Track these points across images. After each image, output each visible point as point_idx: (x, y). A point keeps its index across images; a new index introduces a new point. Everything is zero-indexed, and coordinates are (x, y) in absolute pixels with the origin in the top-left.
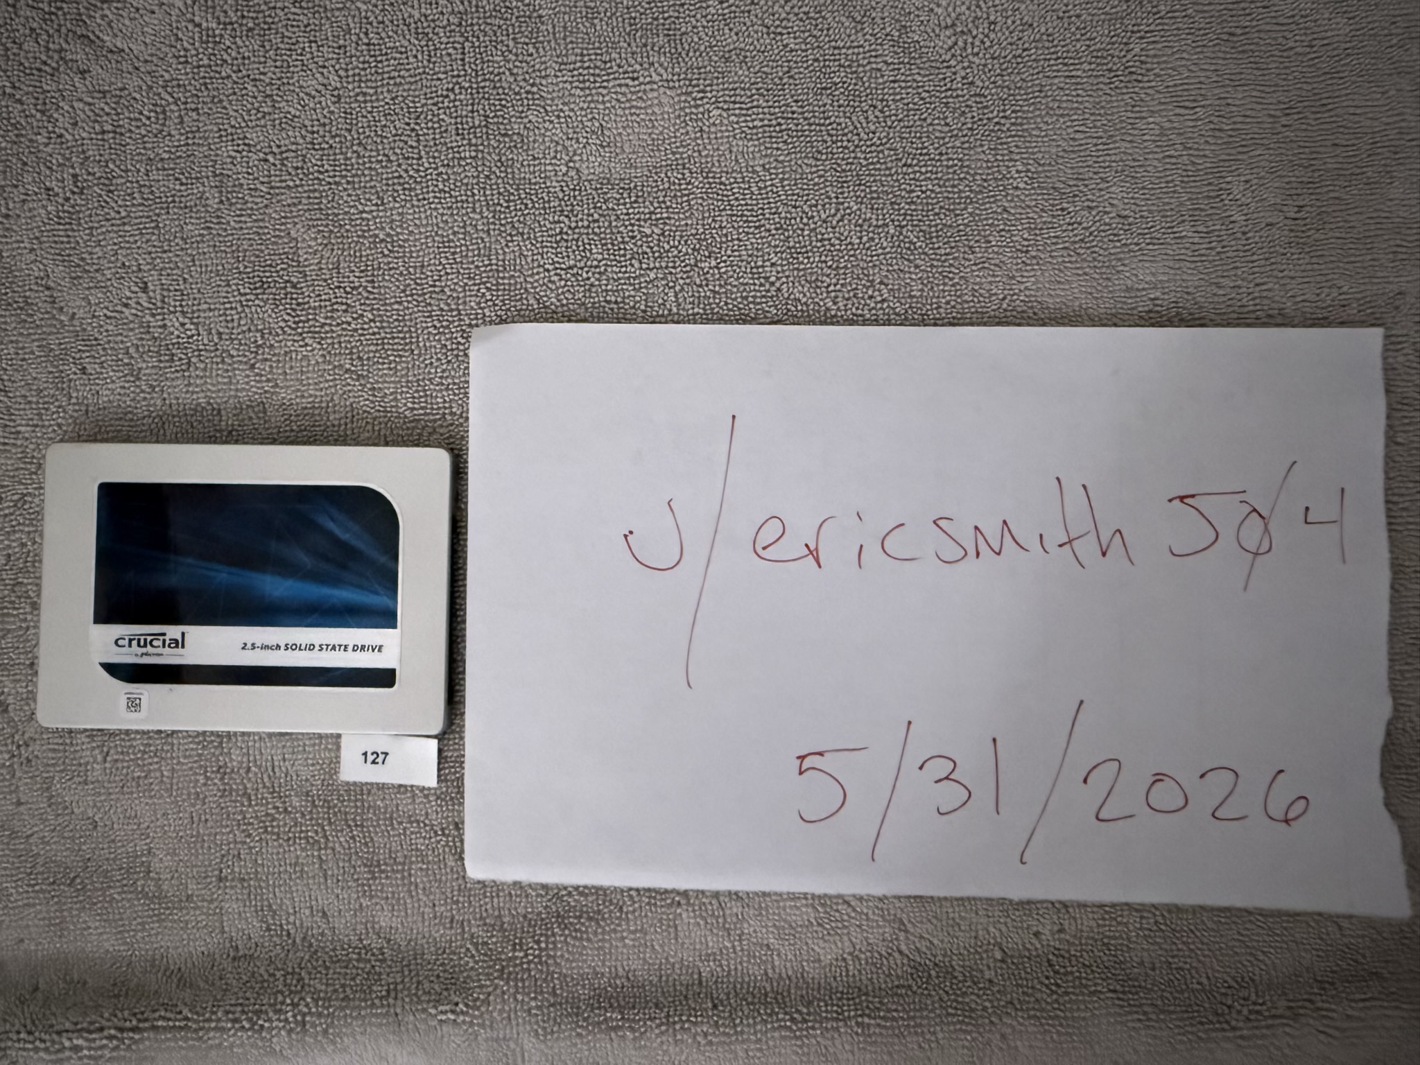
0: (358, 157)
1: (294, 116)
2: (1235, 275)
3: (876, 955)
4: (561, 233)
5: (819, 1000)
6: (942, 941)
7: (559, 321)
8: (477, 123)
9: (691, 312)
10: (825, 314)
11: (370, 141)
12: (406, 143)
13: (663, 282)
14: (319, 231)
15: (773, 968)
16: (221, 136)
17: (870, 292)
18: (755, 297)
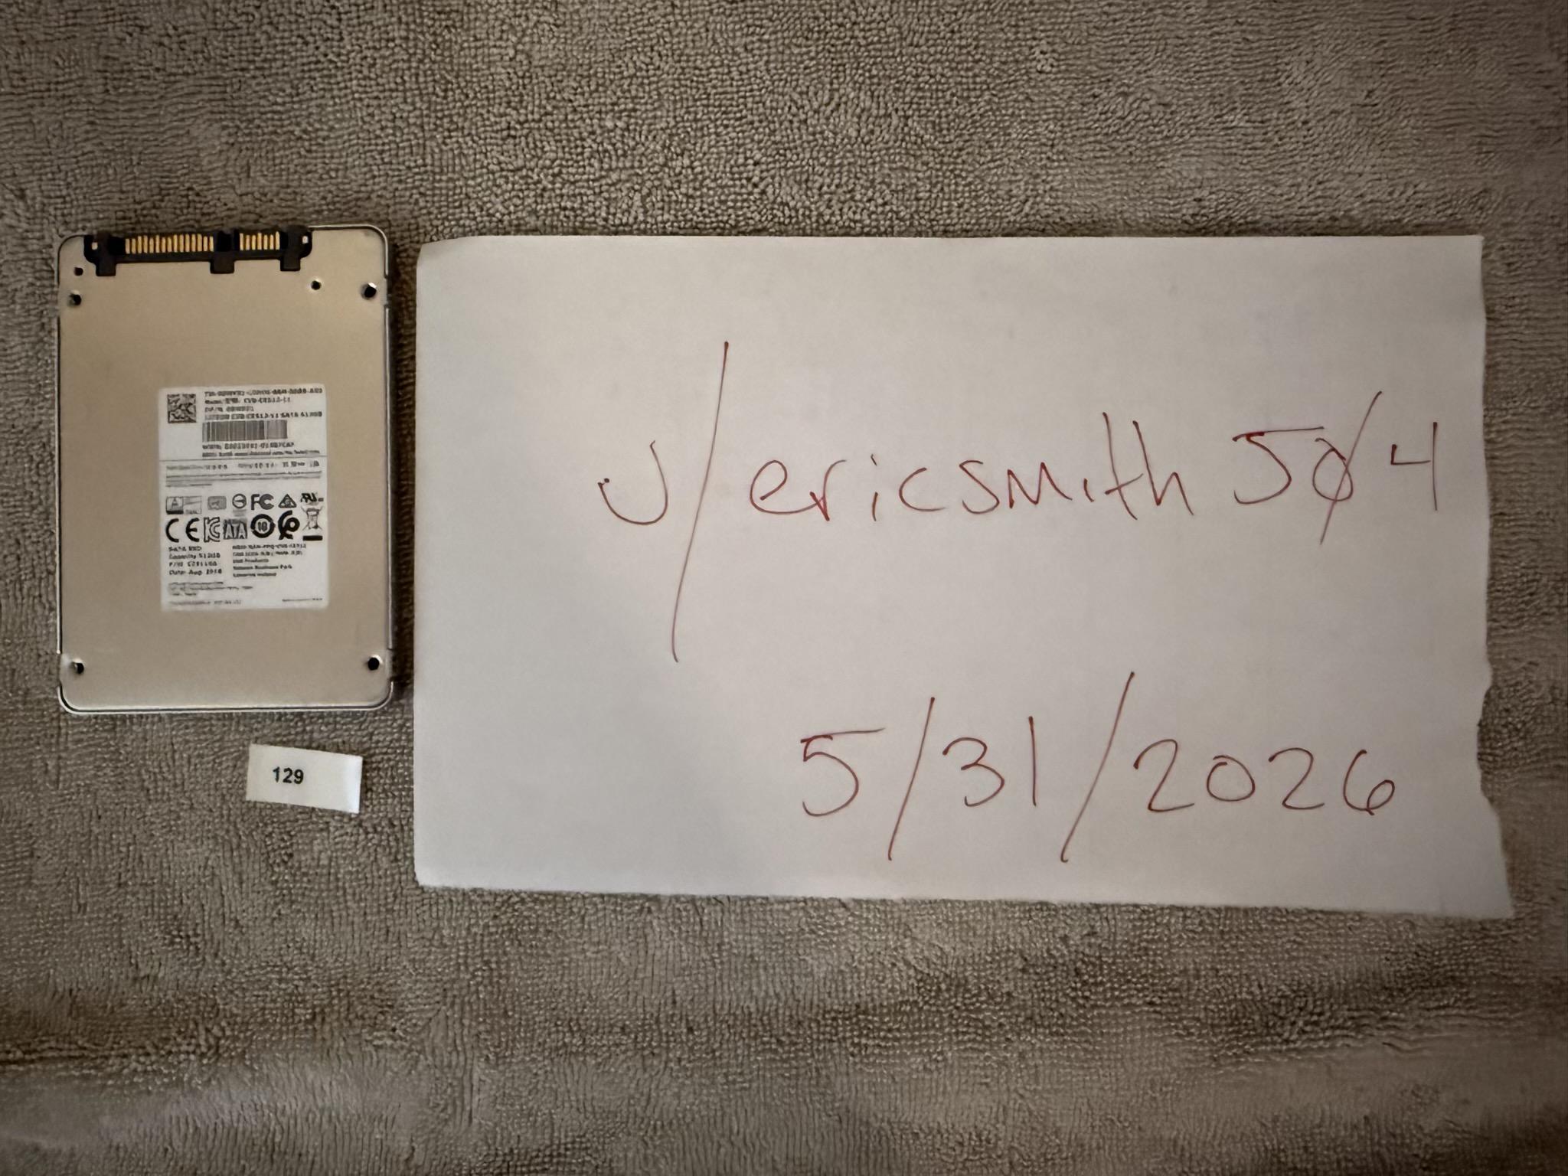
0: (269, 38)
2: (1295, 171)
3: (877, 966)
4: (509, 128)
5: (810, 1020)
6: (954, 950)
7: (507, 233)
9: (660, 219)
10: (817, 221)
11: (282, 19)
12: (325, 22)
13: (628, 185)
14: (225, 128)
15: (759, 984)
17: (870, 193)
18: (735, 201)
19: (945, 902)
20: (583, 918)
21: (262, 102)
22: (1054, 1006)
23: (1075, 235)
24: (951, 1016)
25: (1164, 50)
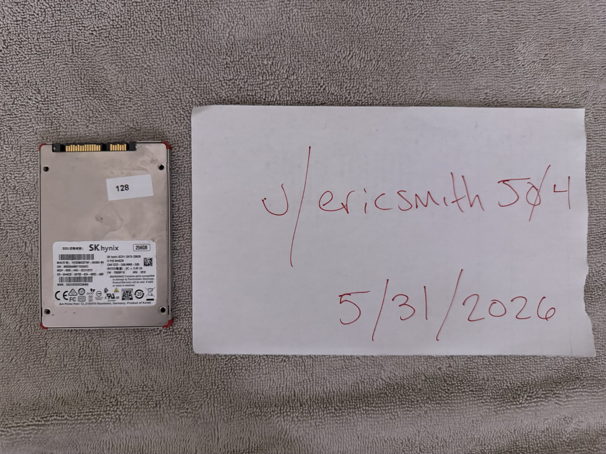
0: (134, 30)
1: (105, 13)
3: (371, 380)
4: (227, 64)
6: (399, 374)
7: (227, 104)
8: (188, 15)
9: (285, 100)
10: (345, 100)
11: (139, 23)
12: (156, 24)
13: (273, 86)
14: (116, 65)
15: (327, 388)
16: (71, 23)
17: (365, 90)
18: (314, 93)
19: (396, 356)
20: (259, 364)
21: (132, 55)
22: (437, 393)
23: (441, 106)
24: (399, 398)
25: (472, 38)
